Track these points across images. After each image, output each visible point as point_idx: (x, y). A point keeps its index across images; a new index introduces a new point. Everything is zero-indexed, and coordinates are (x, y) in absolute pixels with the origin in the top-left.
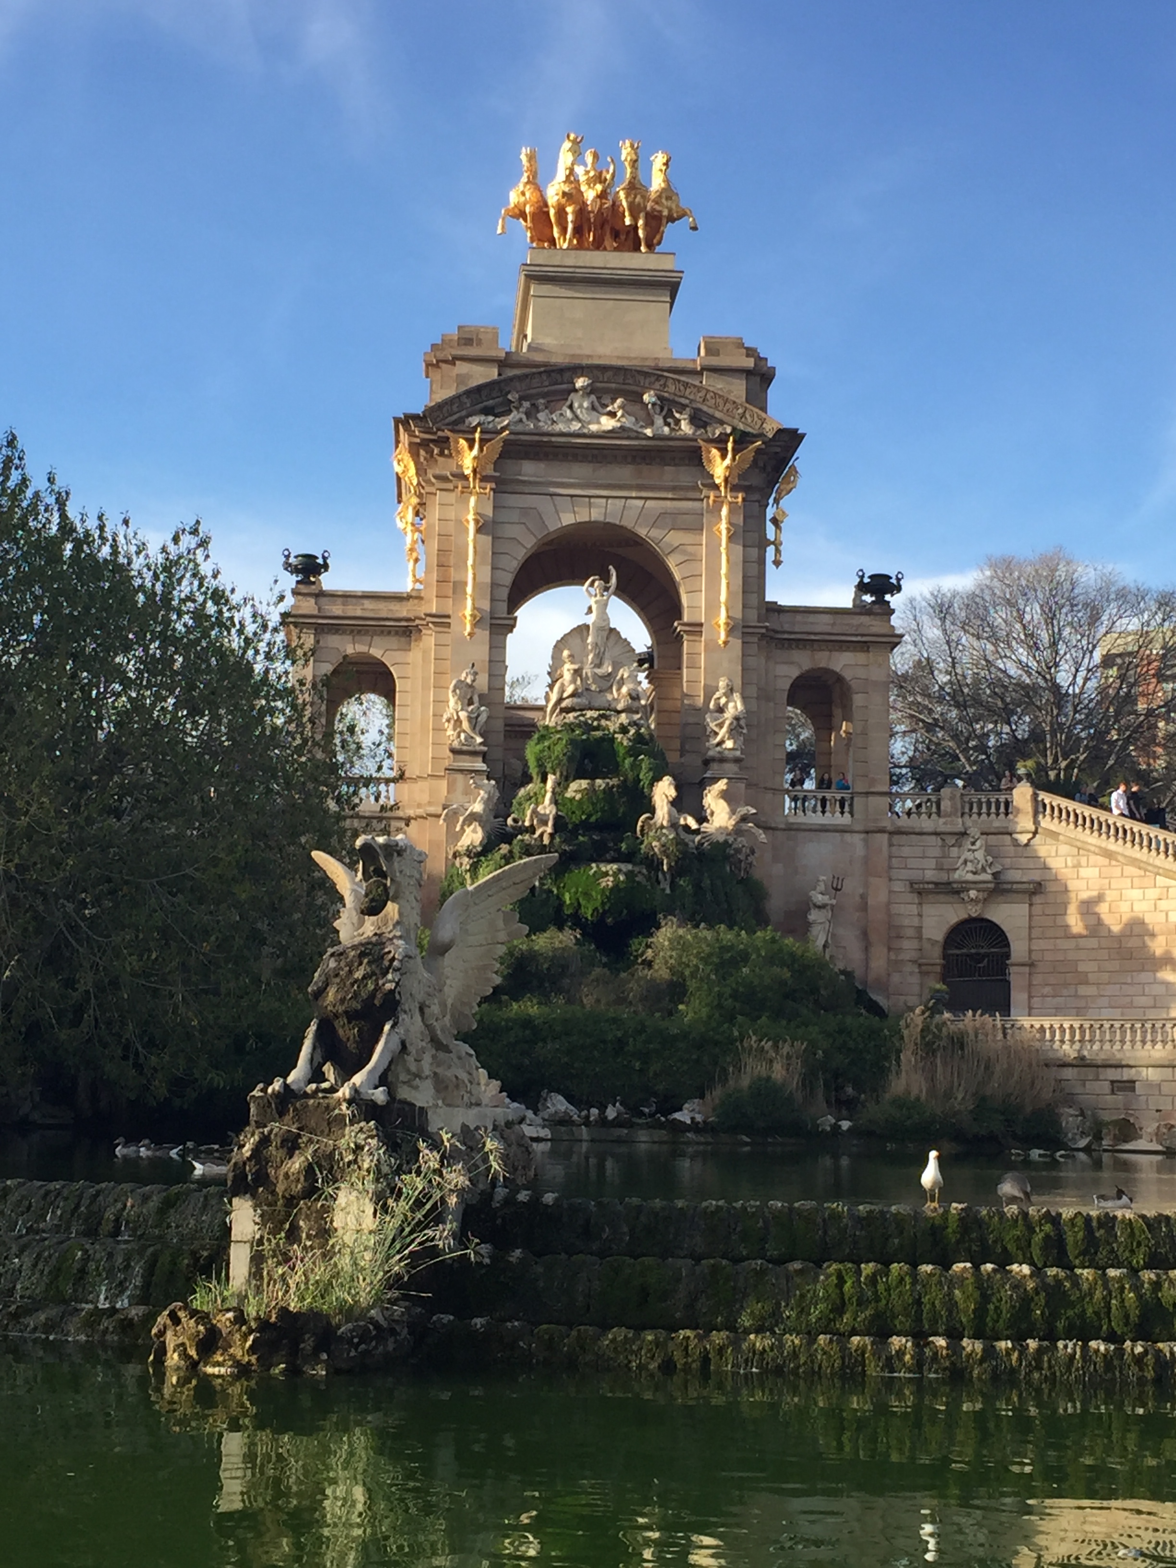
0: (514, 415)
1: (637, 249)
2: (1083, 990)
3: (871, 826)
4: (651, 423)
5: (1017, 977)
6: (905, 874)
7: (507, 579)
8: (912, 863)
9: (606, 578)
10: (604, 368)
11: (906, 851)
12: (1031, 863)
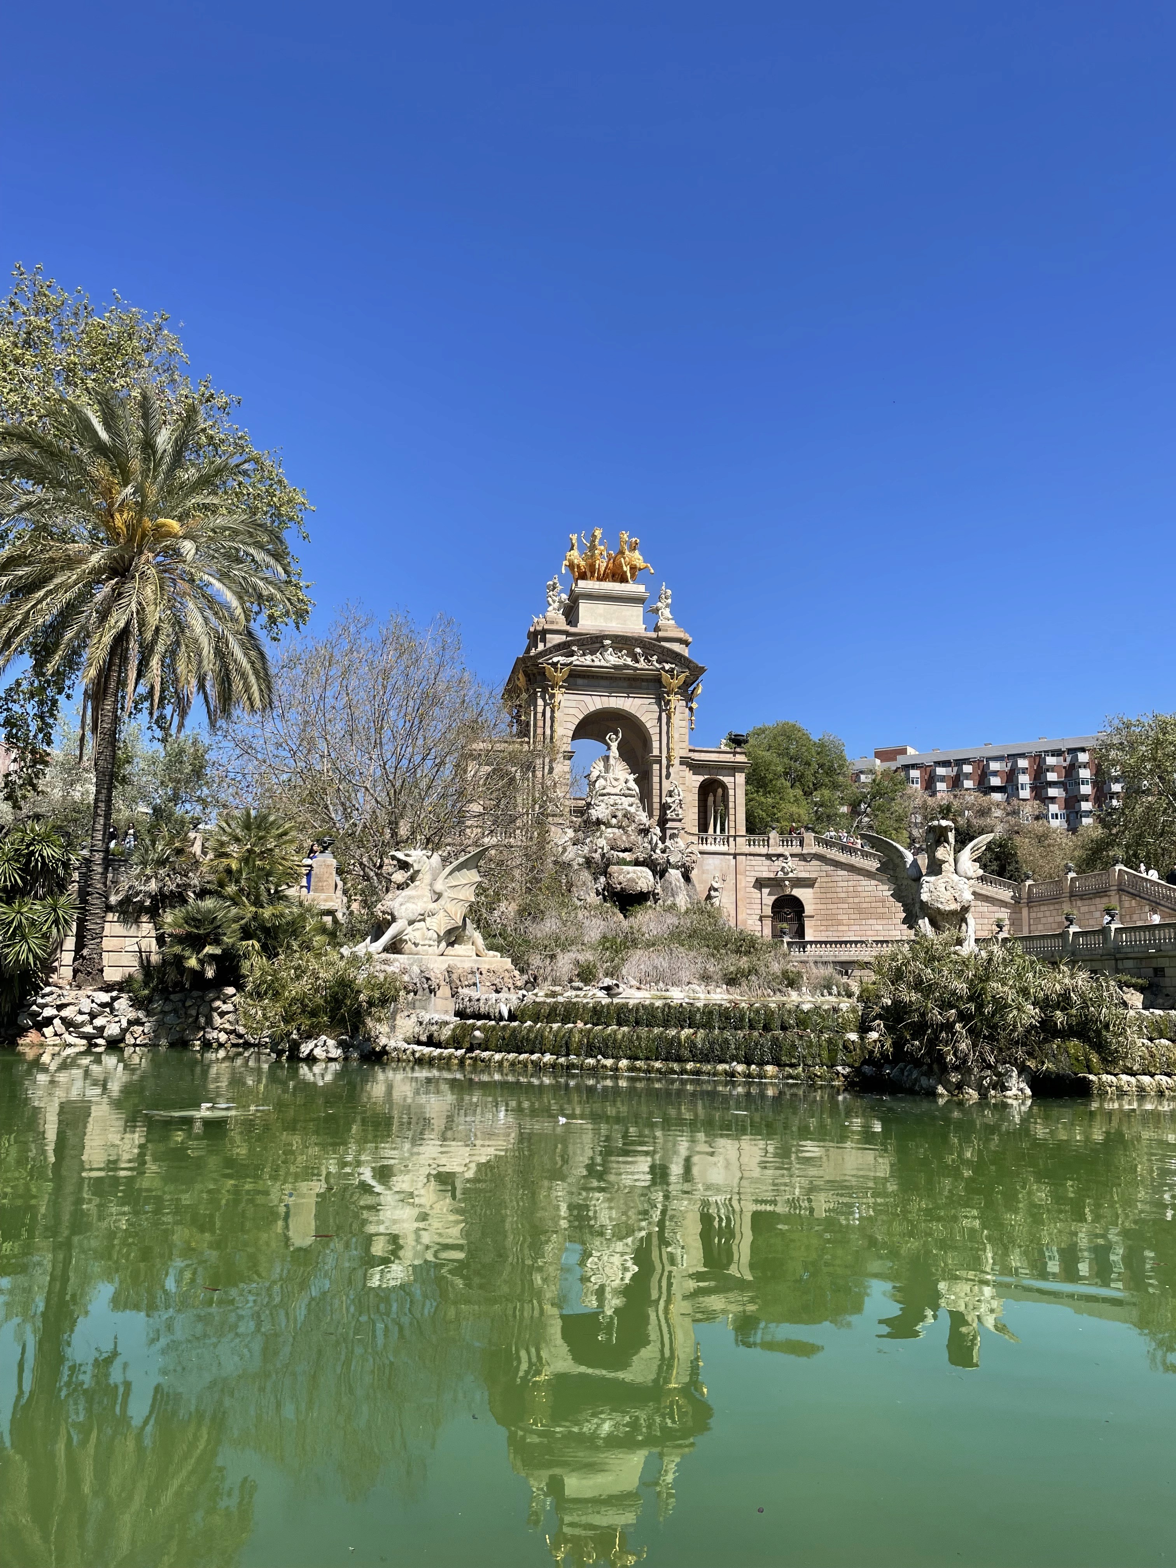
0: (575, 657)
1: (627, 582)
2: (841, 928)
3: (738, 851)
4: (637, 662)
5: (808, 923)
6: (753, 874)
7: (571, 733)
8: (756, 868)
9: (616, 734)
10: (617, 636)
11: (754, 863)
12: (813, 869)
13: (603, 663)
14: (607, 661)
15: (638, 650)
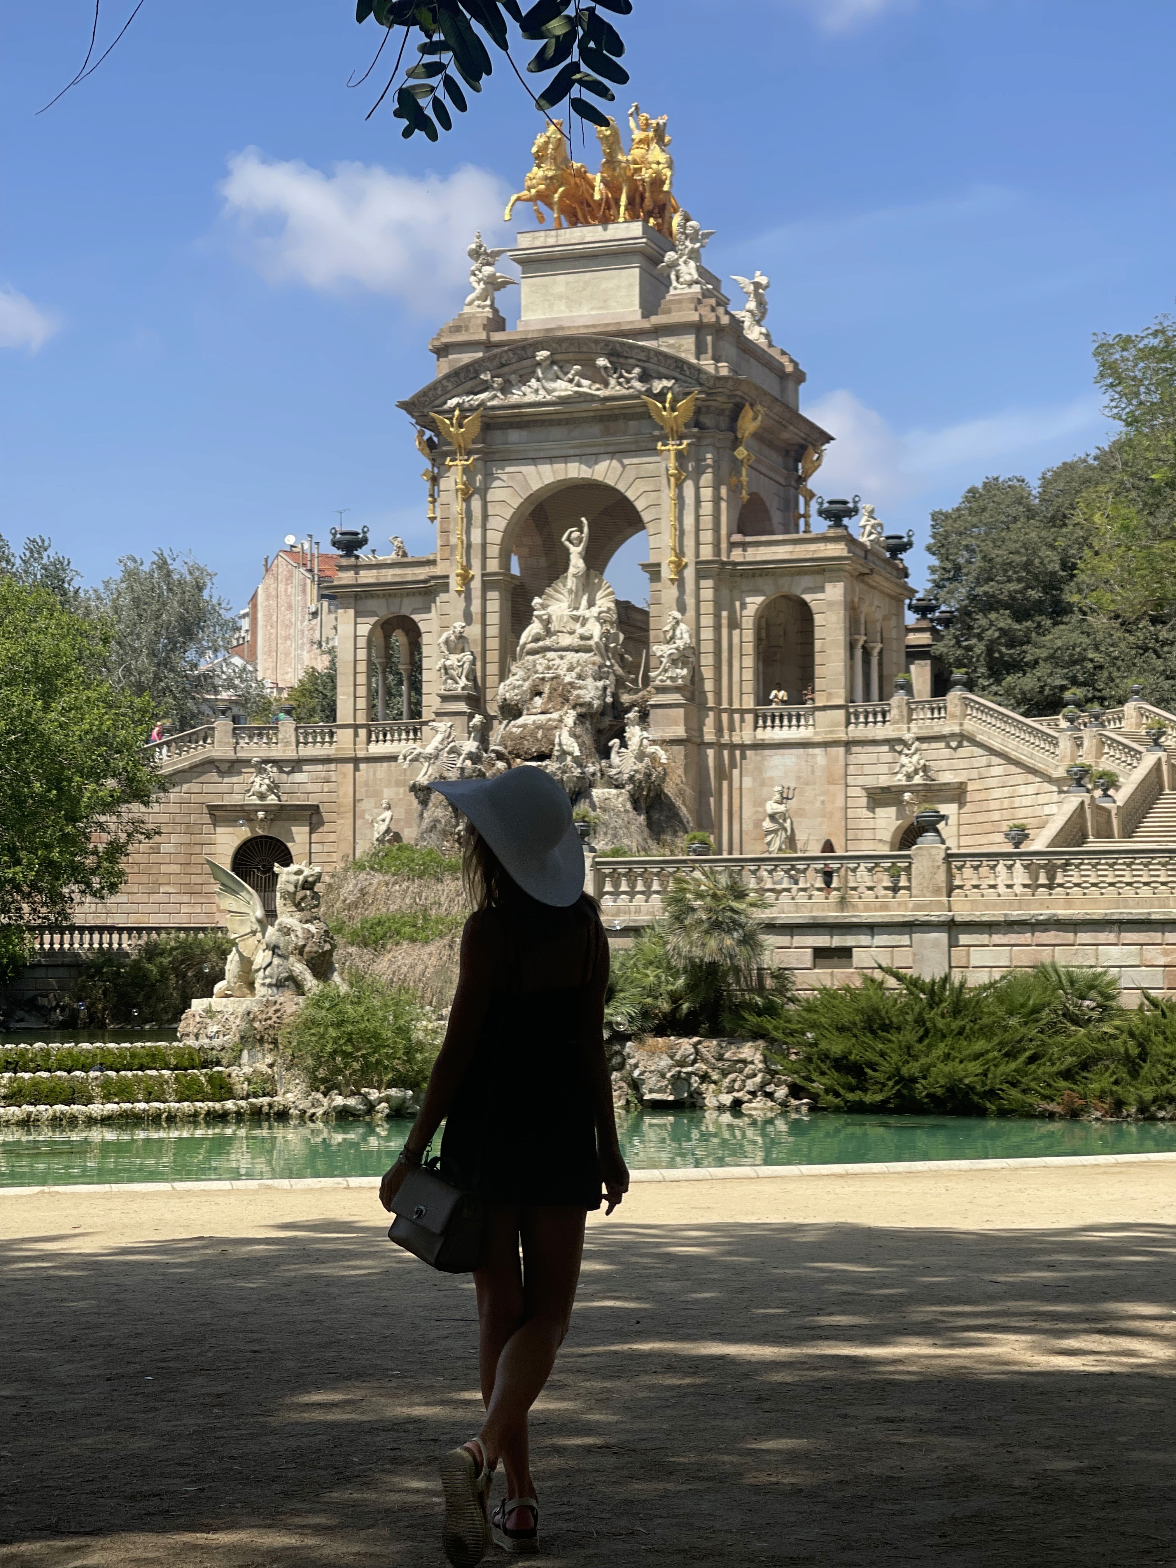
0: (489, 393)
3: (829, 738)
4: (606, 385)
6: (860, 780)
7: (498, 538)
8: (867, 769)
10: (561, 340)
12: (961, 764)
13: (541, 396)
14: (549, 392)
15: (602, 362)
